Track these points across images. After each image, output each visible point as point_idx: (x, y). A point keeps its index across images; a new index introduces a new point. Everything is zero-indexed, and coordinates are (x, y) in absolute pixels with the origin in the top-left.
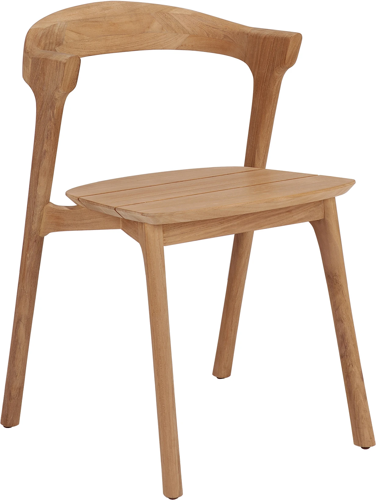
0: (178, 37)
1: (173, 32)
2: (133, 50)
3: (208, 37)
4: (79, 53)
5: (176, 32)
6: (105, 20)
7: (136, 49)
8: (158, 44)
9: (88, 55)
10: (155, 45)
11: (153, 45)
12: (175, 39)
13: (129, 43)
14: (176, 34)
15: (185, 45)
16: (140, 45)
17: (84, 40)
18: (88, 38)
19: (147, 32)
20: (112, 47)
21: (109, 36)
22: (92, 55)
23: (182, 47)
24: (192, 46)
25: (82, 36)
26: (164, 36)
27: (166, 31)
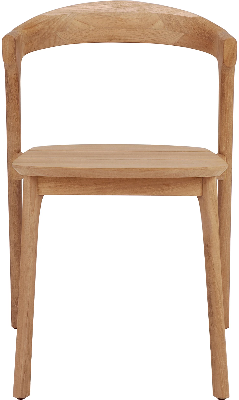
0: (175, 35)
1: (173, 30)
2: (134, 42)
3: (197, 37)
4: (82, 39)
5: (174, 31)
6: (114, 15)
7: (137, 42)
8: (158, 39)
9: (92, 42)
10: (155, 40)
11: (154, 40)
12: (173, 36)
13: (132, 36)
14: (174, 32)
15: (181, 42)
16: (142, 38)
17: (89, 29)
18: (94, 28)
19: (150, 29)
20: (115, 38)
21: (114, 29)
22: (95, 42)
23: (178, 43)
24: (186, 43)
25: (88, 26)
26: (165, 33)
27: (166, 29)
